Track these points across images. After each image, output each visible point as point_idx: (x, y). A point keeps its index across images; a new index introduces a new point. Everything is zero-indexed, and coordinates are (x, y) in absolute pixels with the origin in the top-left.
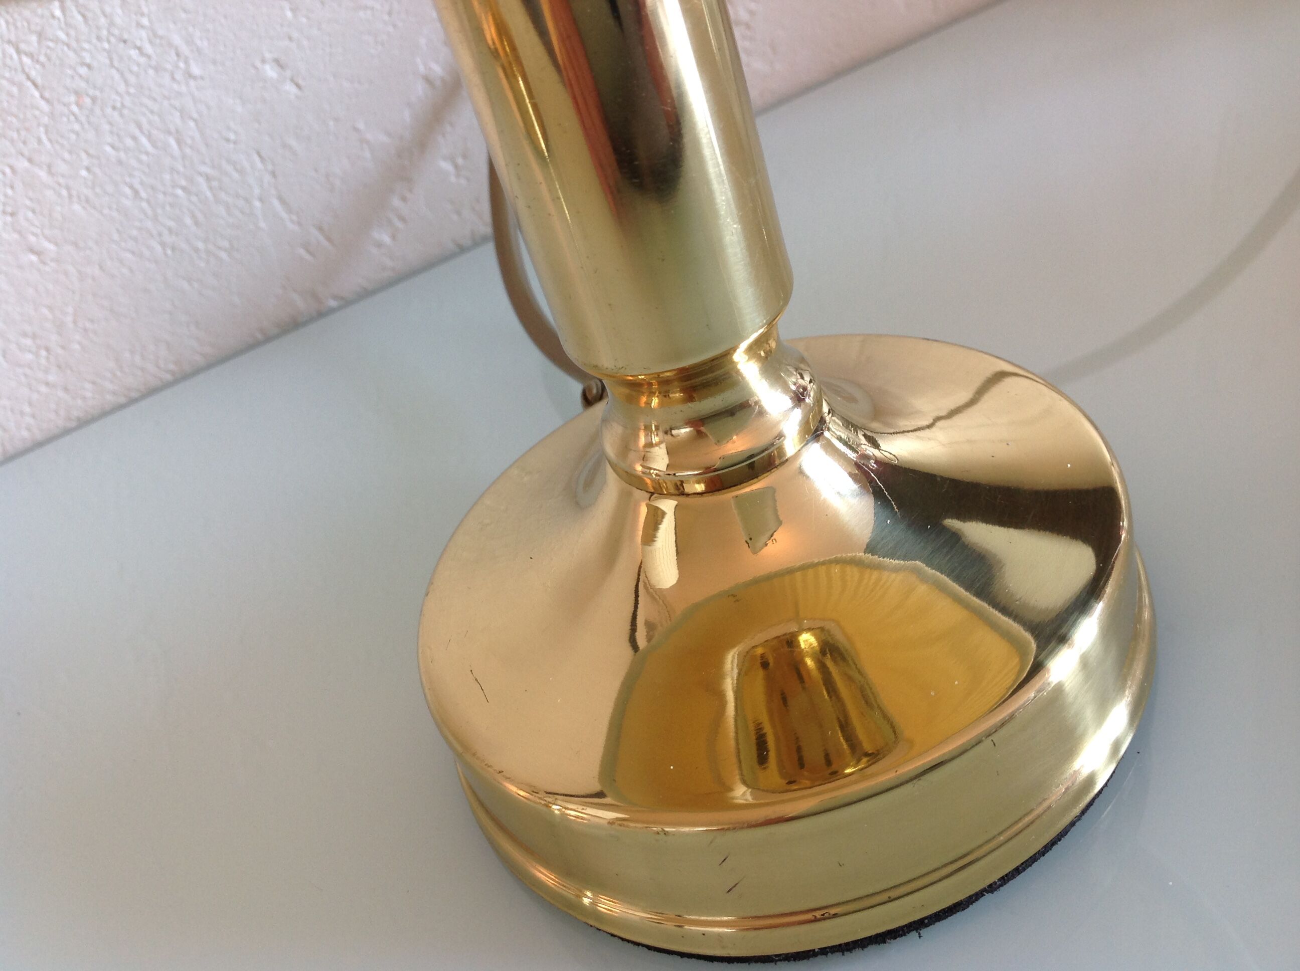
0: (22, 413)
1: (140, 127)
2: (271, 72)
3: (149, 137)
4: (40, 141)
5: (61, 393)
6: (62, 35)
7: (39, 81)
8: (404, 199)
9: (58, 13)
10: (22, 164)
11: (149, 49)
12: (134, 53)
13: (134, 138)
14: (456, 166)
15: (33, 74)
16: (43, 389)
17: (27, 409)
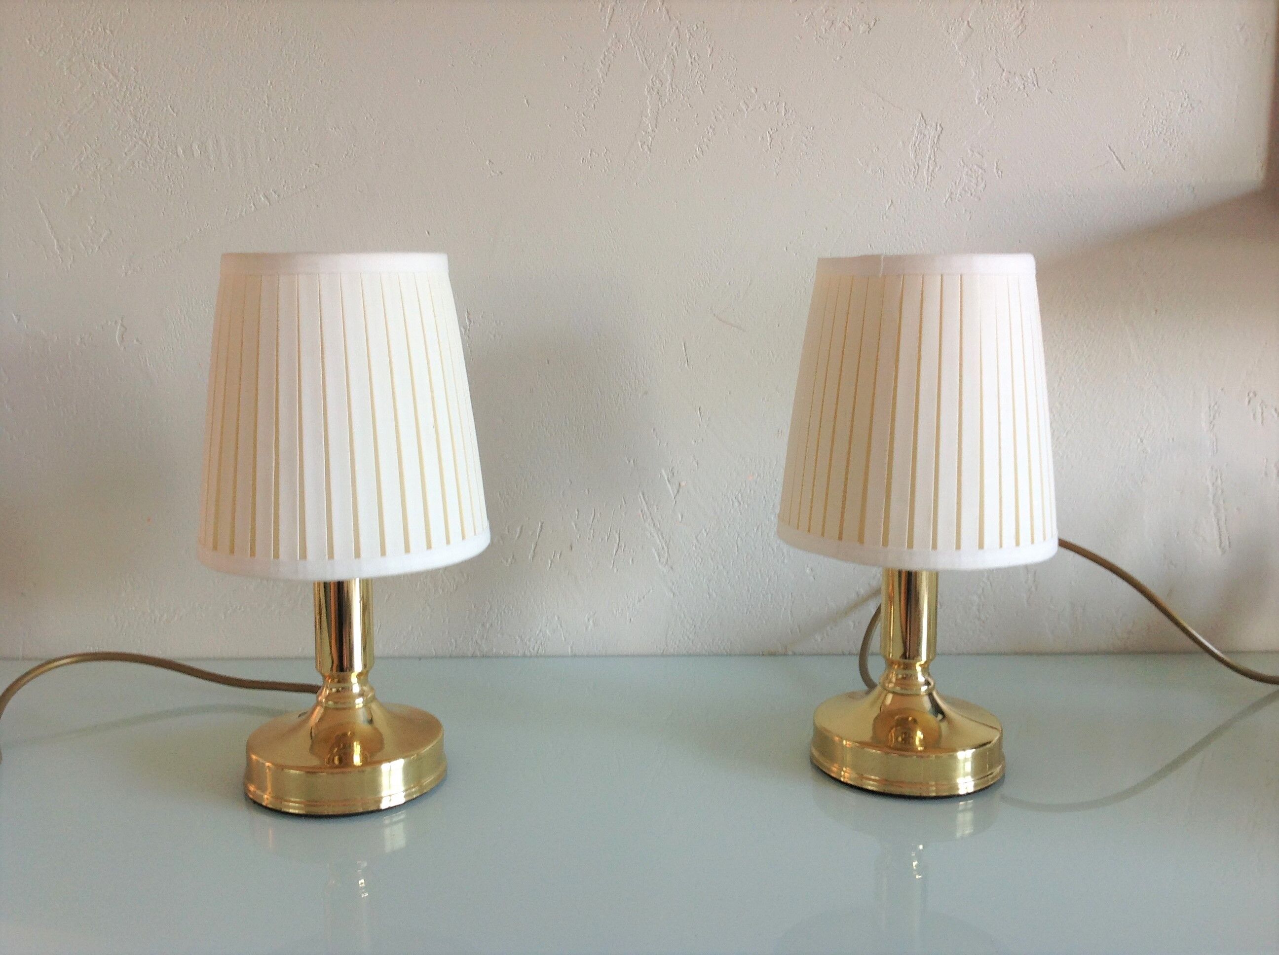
0: (675, 644)
1: (760, 571)
2: (808, 571)
3: (762, 575)
4: (730, 563)
5: (690, 643)
6: (753, 536)
7: (739, 546)
8: (831, 628)
9: (755, 530)
10: (721, 567)
11: (775, 550)
12: (770, 549)
13: (757, 573)
14: (854, 625)
15: (739, 543)
16: (686, 638)
17: (677, 642)
